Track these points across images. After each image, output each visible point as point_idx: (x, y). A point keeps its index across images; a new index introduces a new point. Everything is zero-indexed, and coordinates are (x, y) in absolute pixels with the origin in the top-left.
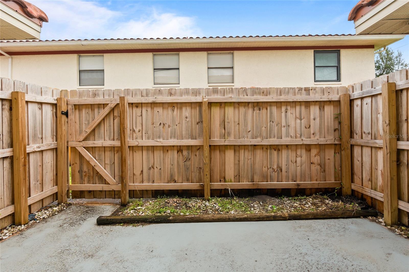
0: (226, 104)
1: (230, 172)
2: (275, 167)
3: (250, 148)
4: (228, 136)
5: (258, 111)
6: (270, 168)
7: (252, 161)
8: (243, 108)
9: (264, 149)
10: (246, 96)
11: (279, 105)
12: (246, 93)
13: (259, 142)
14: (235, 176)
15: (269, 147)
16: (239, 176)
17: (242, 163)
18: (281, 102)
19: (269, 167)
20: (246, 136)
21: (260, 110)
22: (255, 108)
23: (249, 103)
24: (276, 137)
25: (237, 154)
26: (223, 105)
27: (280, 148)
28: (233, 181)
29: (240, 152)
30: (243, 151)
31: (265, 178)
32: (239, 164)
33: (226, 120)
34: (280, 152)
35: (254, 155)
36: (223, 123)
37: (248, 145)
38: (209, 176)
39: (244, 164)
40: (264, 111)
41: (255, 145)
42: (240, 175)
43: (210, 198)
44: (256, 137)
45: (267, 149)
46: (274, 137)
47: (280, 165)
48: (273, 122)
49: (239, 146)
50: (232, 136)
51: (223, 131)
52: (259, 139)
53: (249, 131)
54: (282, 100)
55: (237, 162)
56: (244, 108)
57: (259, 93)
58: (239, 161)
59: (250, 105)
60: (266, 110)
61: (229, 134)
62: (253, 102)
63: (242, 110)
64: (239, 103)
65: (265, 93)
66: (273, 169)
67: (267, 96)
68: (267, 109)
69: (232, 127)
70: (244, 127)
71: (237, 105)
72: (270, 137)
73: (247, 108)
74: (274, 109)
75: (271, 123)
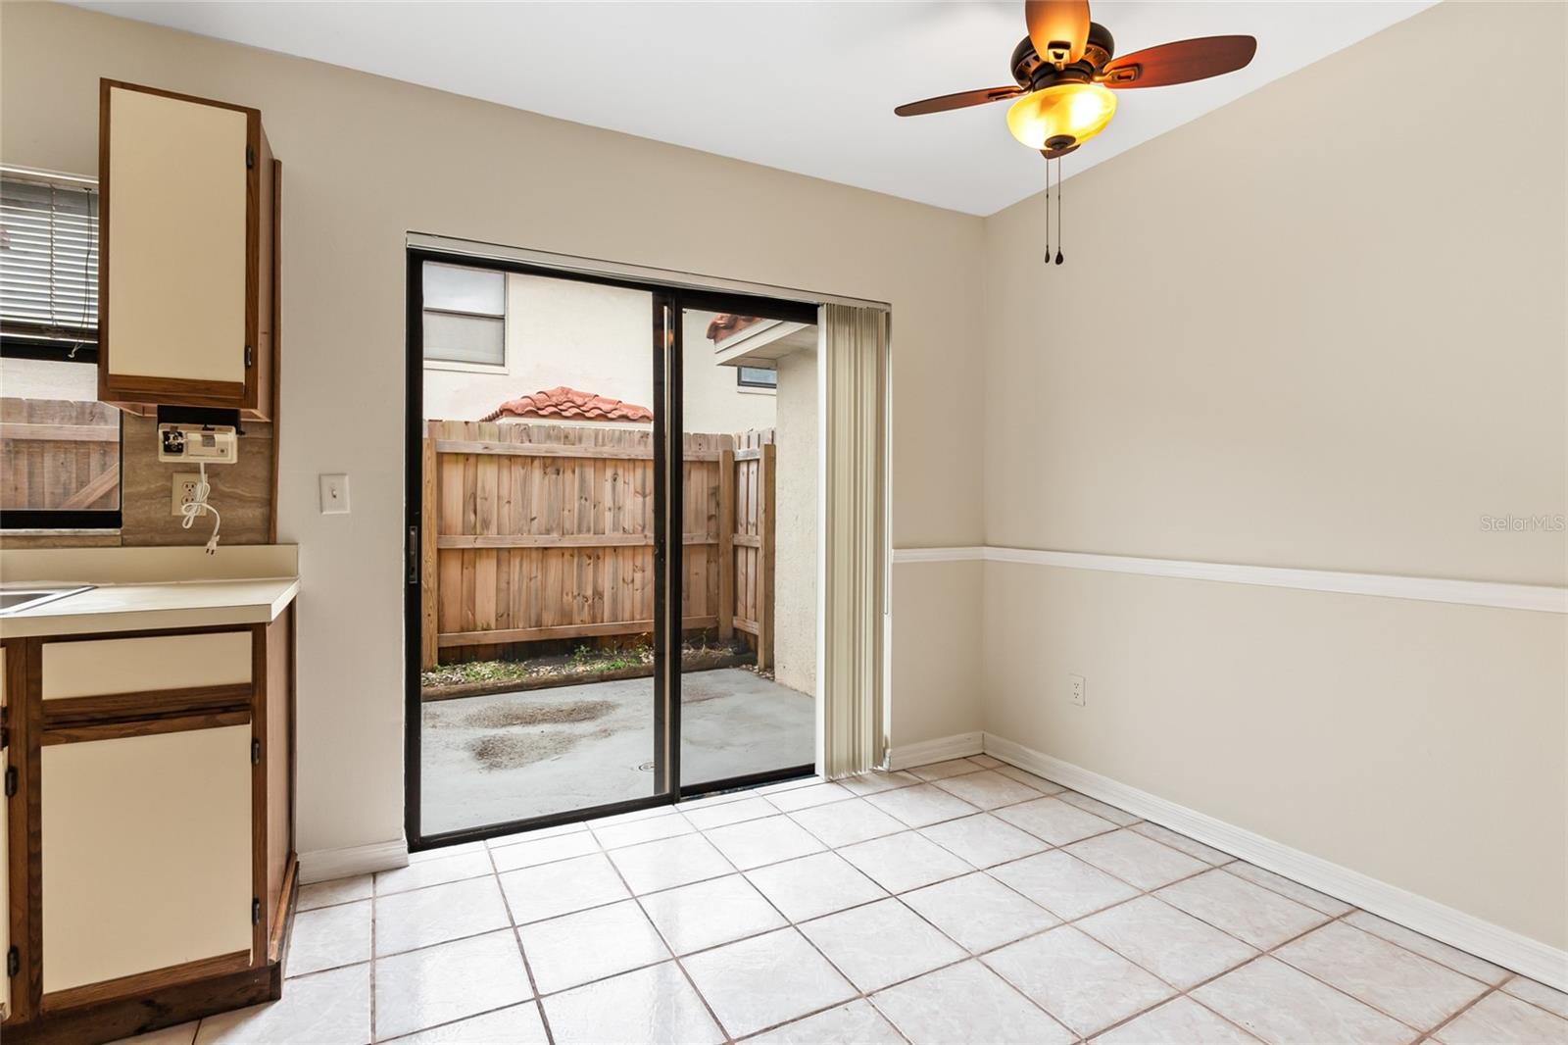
0: (480, 458)
1: (487, 607)
2: (589, 593)
3: (534, 554)
4: (483, 529)
5: (554, 476)
6: (579, 595)
7: (539, 583)
8: (520, 468)
9: (567, 556)
10: (527, 444)
11: (599, 464)
12: (529, 436)
13: (553, 542)
14: (499, 617)
15: (576, 551)
16: (508, 615)
17: (514, 586)
18: (605, 459)
19: (575, 593)
20: (526, 528)
21: (558, 474)
22: (548, 470)
23: (533, 458)
24: (592, 532)
25: (504, 568)
26: (472, 460)
27: (601, 553)
28: (493, 626)
29: (512, 563)
30: (518, 561)
31: (566, 616)
32: (509, 589)
33: (479, 493)
34: (601, 561)
35: (545, 570)
36: (472, 499)
37: (530, 548)
38: (434, 617)
39: (520, 589)
40: (568, 474)
41: (546, 548)
42: (511, 614)
43: (436, 665)
44: (548, 532)
45: (572, 556)
46: (589, 531)
47: (600, 589)
48: (586, 499)
49: (509, 550)
50: (494, 528)
51: (472, 517)
52: (555, 535)
53: (533, 516)
54: (605, 456)
55: (504, 585)
56: (523, 468)
57: (558, 439)
58: (508, 583)
59: (537, 463)
60: (571, 475)
61: (486, 524)
62: (544, 457)
63: (518, 471)
64: (511, 458)
65: (571, 437)
66: (584, 597)
67: (573, 444)
68: (574, 472)
69: (490, 507)
70: (521, 510)
71: (506, 462)
72: (580, 531)
73: (529, 468)
74: (590, 472)
75: (583, 501)
